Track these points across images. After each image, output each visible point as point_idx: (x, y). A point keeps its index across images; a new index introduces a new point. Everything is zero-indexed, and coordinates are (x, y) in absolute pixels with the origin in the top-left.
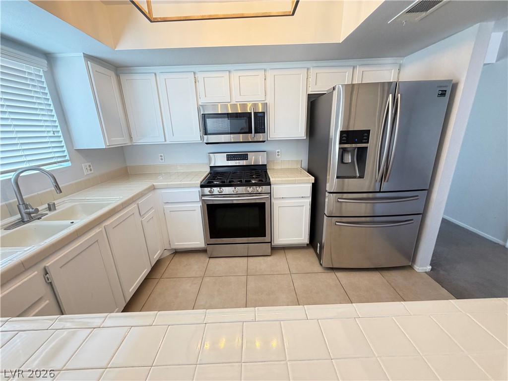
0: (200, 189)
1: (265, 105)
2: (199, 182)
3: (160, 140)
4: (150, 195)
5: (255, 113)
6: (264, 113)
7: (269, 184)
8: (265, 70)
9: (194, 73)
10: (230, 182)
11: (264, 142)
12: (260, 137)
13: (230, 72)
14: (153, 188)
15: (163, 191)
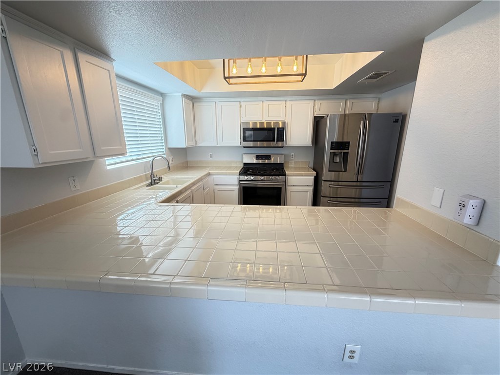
0: (238, 177)
1: (284, 123)
2: (238, 172)
3: (214, 144)
4: (207, 178)
5: (278, 129)
6: (284, 128)
7: (285, 175)
8: (286, 101)
9: (240, 102)
10: (259, 172)
11: (282, 147)
12: (280, 144)
13: (262, 101)
14: (209, 174)
15: (215, 177)
